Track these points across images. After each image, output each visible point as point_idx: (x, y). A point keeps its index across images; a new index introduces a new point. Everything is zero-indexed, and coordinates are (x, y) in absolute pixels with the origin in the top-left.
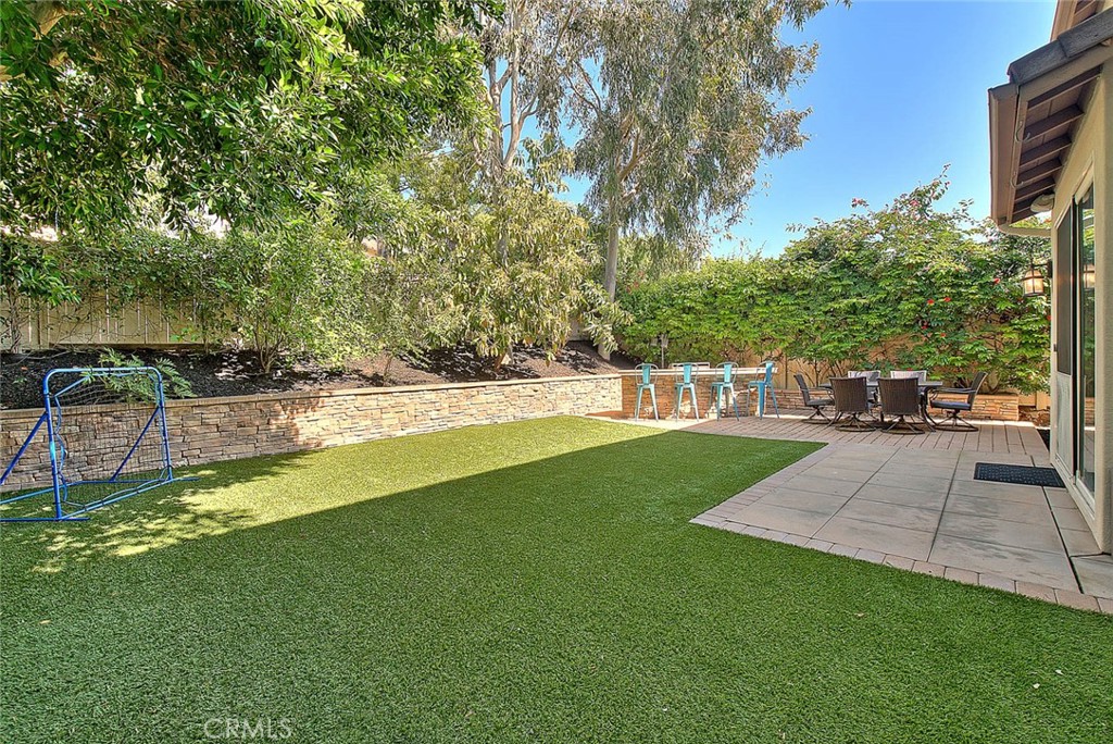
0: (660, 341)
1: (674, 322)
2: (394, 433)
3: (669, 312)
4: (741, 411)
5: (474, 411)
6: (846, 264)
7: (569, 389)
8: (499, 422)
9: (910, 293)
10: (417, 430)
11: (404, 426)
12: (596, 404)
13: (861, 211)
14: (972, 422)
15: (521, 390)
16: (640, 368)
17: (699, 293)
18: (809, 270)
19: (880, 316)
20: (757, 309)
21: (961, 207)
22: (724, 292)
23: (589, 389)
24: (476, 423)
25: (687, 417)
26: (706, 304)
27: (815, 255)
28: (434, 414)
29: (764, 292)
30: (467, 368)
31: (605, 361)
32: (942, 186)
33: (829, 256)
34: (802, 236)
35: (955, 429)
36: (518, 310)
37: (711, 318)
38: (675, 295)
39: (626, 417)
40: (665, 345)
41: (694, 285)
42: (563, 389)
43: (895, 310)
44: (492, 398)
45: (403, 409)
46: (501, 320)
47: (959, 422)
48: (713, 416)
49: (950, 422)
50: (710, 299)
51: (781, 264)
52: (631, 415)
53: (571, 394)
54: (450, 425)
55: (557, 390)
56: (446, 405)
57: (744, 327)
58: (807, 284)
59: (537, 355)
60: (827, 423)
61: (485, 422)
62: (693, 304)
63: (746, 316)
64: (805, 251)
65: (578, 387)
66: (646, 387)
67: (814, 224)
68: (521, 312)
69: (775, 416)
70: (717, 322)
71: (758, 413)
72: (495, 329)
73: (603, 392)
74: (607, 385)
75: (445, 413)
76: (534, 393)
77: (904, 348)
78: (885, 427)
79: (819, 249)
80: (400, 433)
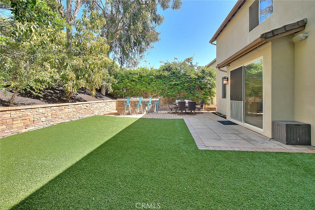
0: (123, 90)
1: (129, 84)
2: (20, 131)
3: (128, 81)
4: (151, 111)
5: (63, 116)
6: (174, 73)
7: (98, 106)
8: (73, 120)
9: (187, 82)
10: (34, 128)
11: (27, 126)
12: (106, 110)
13: (176, 61)
14: (202, 111)
15: (82, 106)
16: (126, 98)
17: (137, 76)
18: (166, 73)
19: (181, 87)
20: (153, 82)
21: (196, 64)
22: (144, 77)
23: (104, 105)
24: (64, 121)
25: (138, 114)
26: (139, 80)
27: (167, 70)
28: (43, 119)
29: (155, 78)
30: (53, 97)
31: (103, 95)
32: (192, 59)
33: (170, 71)
34: (163, 64)
35: (199, 113)
36: (85, 74)
37: (140, 84)
38: (130, 76)
39: (119, 115)
40: (125, 91)
41: (135, 74)
42: (96, 106)
43: (184, 85)
44: (71, 110)
45: (27, 118)
46: (77, 78)
47: (200, 111)
48: (145, 113)
49: (198, 111)
50: (140, 78)
51: (159, 71)
52: (121, 114)
53: (99, 108)
54: (52, 123)
55: (94, 106)
56: (50, 115)
57: (149, 87)
58: (165, 77)
59: (81, 92)
60: (173, 113)
61: (67, 121)
62: (135, 79)
63: (149, 84)
64: (165, 68)
65: (101, 105)
66: (128, 104)
67: (166, 62)
68: (86, 75)
69: (160, 112)
70: (142, 85)
71: (155, 111)
72: (75, 81)
73: (108, 106)
74: (109, 104)
75: (50, 118)
76: (86, 107)
77: (184, 95)
78: (188, 113)
79: (168, 68)
80: (24, 131)
